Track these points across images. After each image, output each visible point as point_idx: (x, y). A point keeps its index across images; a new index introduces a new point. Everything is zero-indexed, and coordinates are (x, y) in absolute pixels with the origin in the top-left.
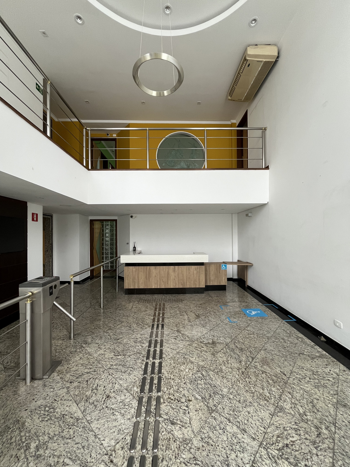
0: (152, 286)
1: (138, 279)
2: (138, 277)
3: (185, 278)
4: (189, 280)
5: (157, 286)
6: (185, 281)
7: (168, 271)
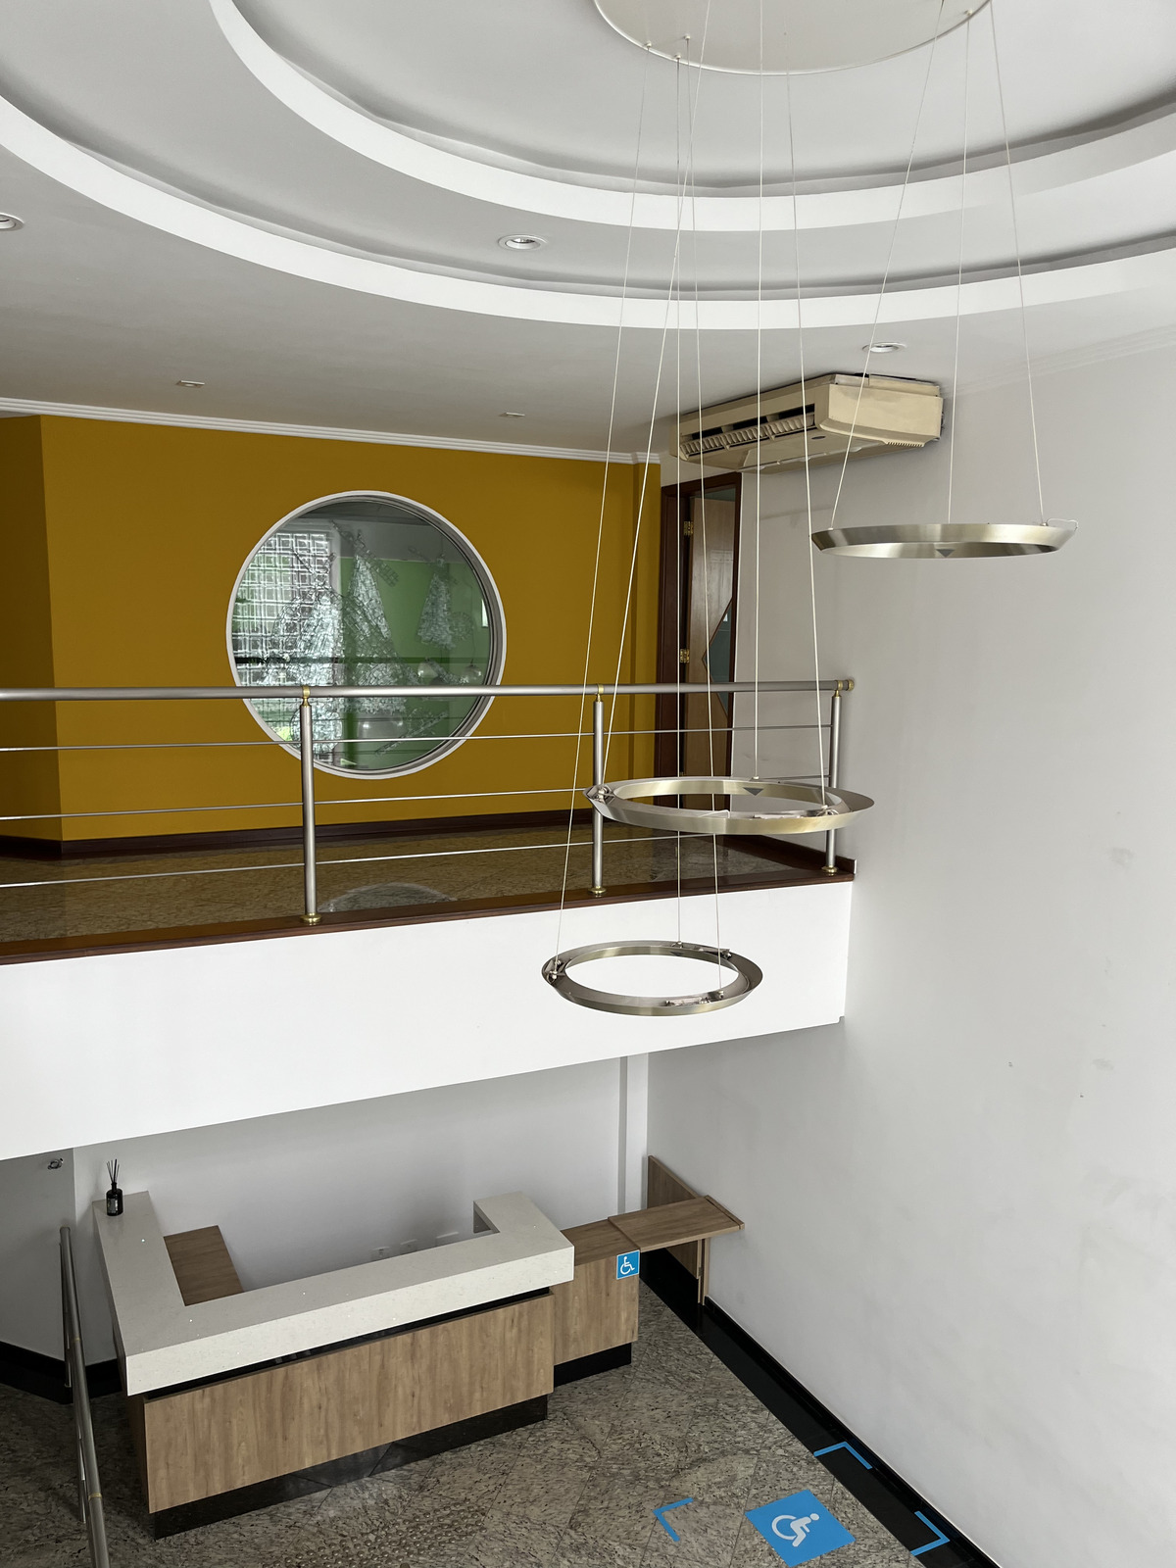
0: (301, 1461)
1: (228, 1447)
2: (226, 1437)
3: (465, 1376)
4: (482, 1378)
5: (325, 1452)
6: (465, 1390)
7: (383, 1366)
